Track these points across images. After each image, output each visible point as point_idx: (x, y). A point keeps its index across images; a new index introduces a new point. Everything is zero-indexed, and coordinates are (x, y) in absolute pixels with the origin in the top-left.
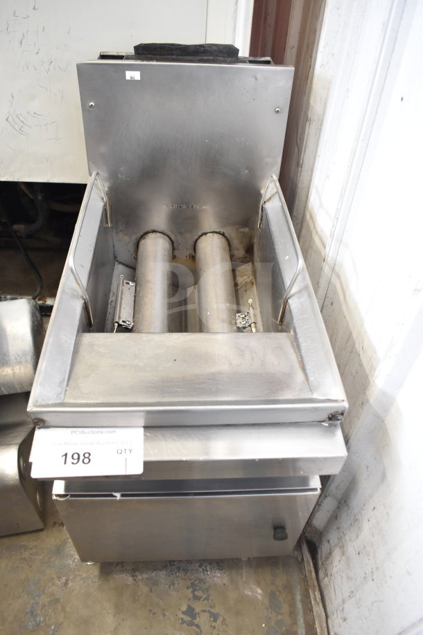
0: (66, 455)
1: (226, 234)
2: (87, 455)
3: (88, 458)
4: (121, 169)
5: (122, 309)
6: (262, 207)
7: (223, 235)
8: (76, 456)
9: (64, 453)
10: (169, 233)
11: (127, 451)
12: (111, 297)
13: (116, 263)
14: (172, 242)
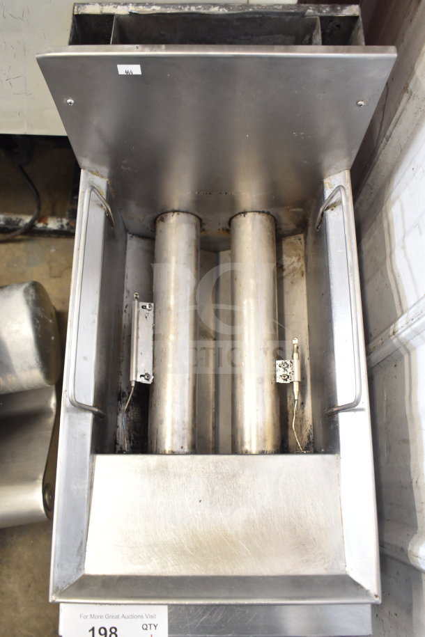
0: (93, 629)
1: (271, 213)
2: (113, 630)
3: (115, 633)
4: (124, 162)
5: (139, 355)
6: (323, 213)
7: (268, 213)
8: (103, 631)
9: (91, 628)
10: (196, 213)
11: (153, 626)
12: (125, 300)
13: (129, 236)
14: (200, 220)
